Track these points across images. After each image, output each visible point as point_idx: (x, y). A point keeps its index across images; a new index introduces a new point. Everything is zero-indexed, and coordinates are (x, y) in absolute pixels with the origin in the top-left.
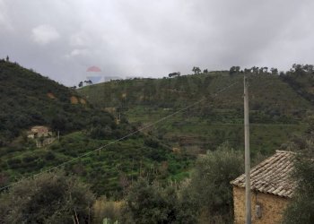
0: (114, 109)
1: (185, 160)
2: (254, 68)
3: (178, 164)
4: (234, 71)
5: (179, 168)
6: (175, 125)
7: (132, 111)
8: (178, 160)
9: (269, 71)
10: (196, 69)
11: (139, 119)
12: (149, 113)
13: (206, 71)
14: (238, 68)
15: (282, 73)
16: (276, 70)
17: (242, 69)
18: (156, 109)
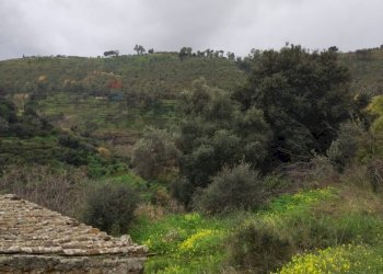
0: (27, 96)
1: (114, 162)
2: (208, 51)
3: (103, 168)
4: (185, 53)
5: (104, 173)
6: (109, 118)
7: (52, 99)
8: (104, 164)
9: (225, 55)
10: (139, 49)
11: (61, 110)
12: (76, 103)
13: (151, 51)
14: (190, 49)
15: (239, 59)
16: (233, 55)
17: (194, 51)
18: (85, 98)
